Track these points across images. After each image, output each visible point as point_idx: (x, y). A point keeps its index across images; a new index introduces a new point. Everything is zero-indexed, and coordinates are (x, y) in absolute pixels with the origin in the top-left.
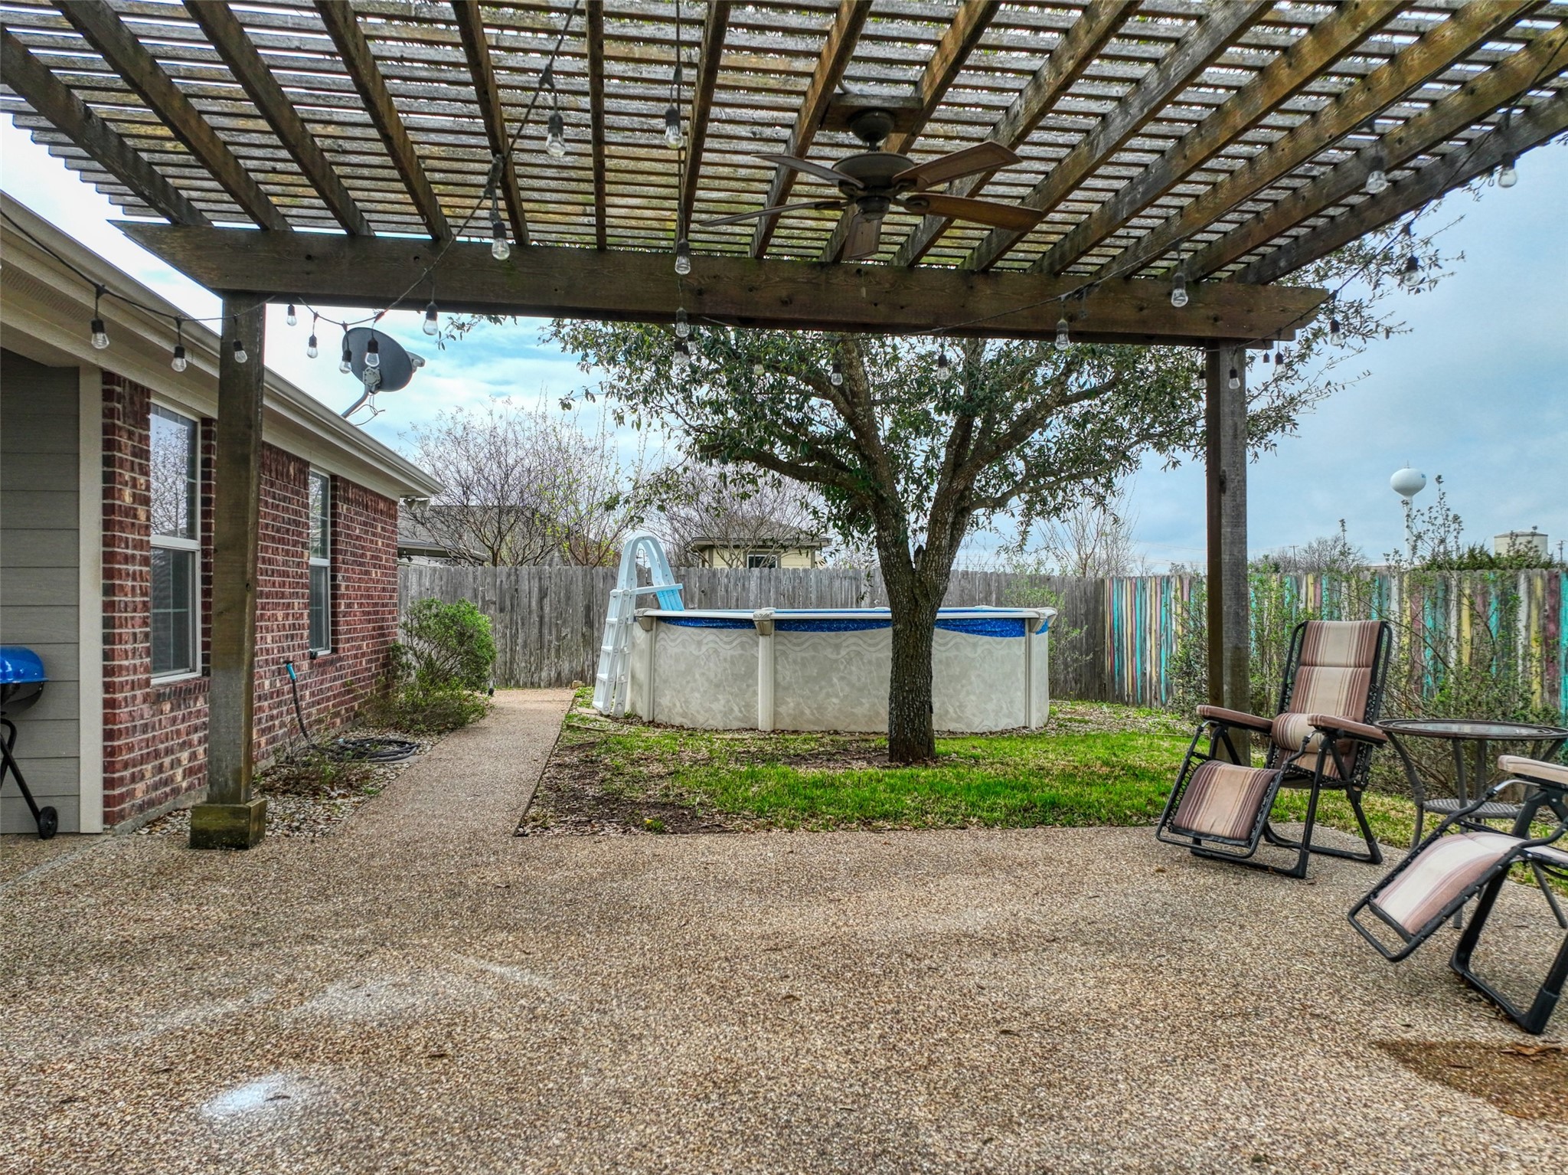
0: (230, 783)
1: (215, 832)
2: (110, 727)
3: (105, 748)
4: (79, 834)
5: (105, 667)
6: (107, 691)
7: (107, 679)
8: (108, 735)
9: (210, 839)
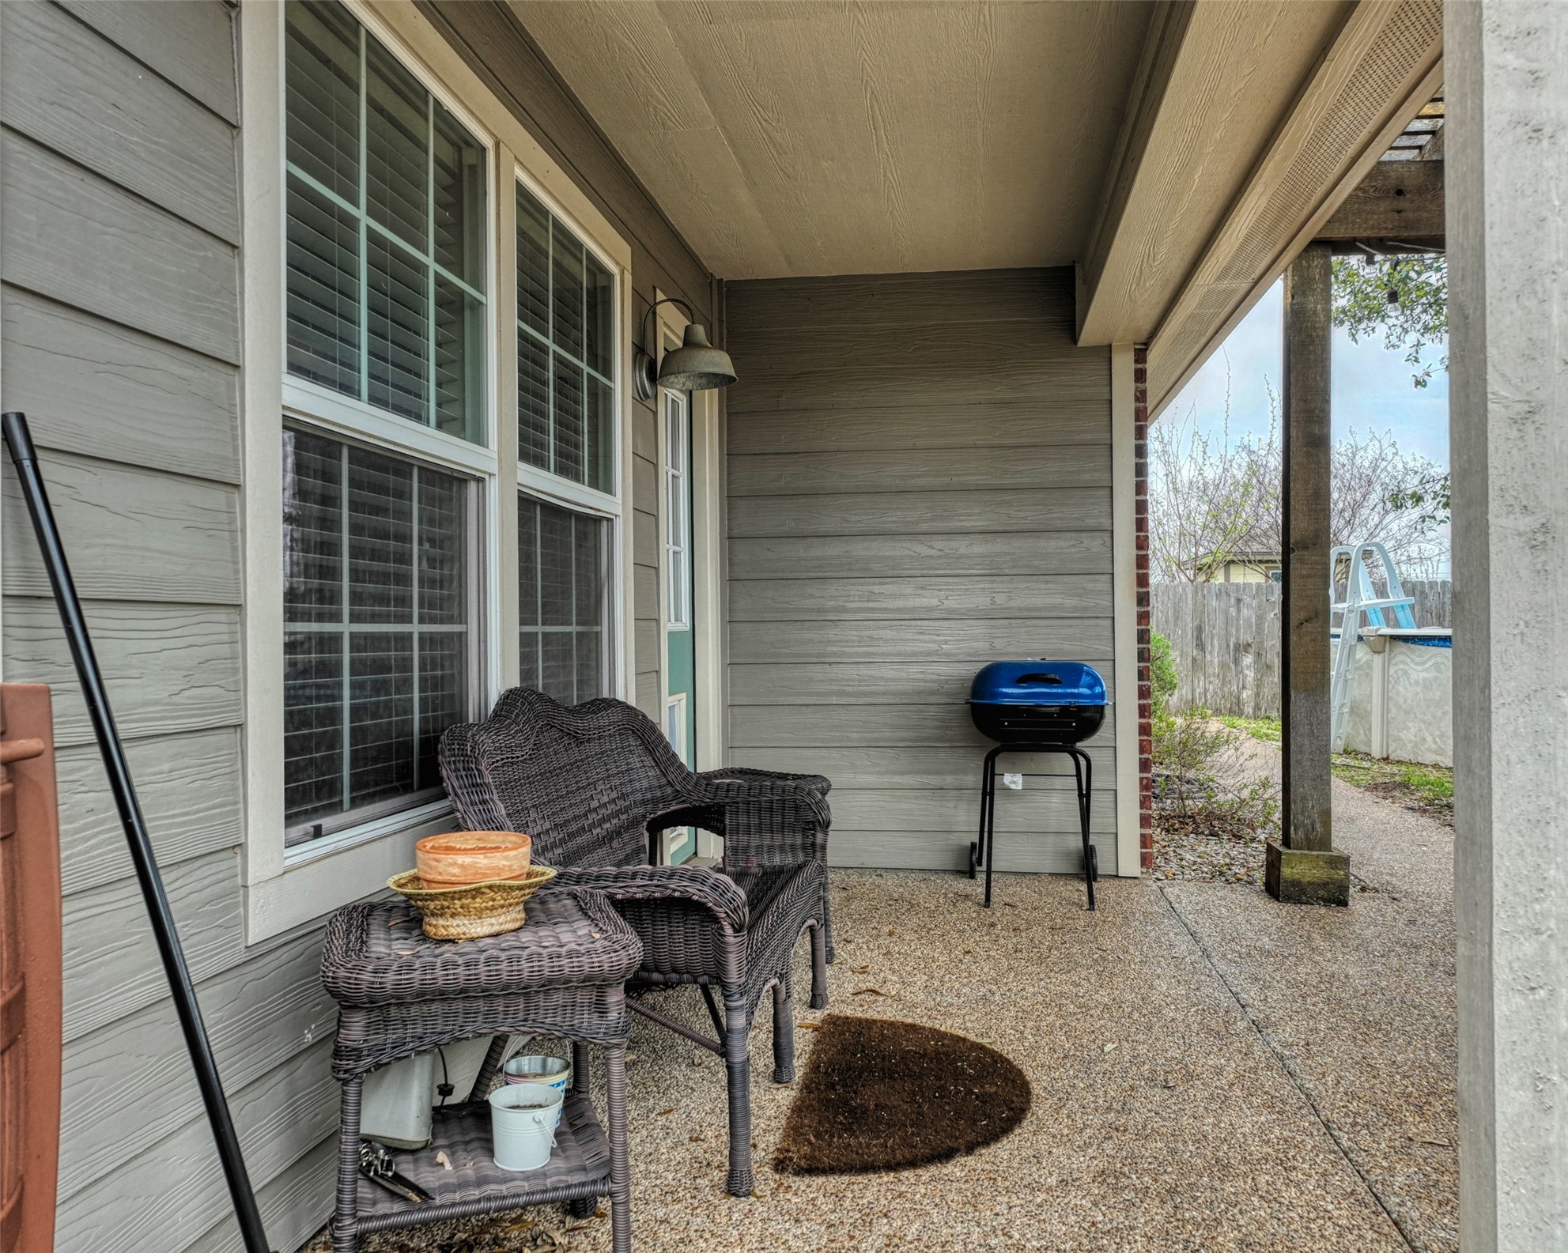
0: (1318, 826)
1: (1309, 883)
2: (1145, 756)
3: (1141, 779)
4: (1117, 876)
5: (1140, 687)
6: (1142, 715)
7: (1143, 702)
8: (1145, 766)
9: (1303, 891)
